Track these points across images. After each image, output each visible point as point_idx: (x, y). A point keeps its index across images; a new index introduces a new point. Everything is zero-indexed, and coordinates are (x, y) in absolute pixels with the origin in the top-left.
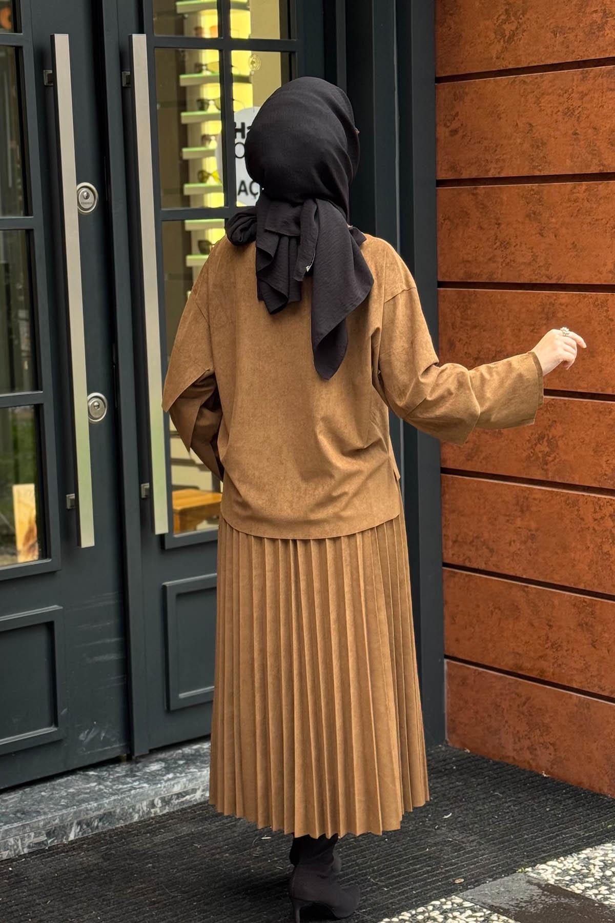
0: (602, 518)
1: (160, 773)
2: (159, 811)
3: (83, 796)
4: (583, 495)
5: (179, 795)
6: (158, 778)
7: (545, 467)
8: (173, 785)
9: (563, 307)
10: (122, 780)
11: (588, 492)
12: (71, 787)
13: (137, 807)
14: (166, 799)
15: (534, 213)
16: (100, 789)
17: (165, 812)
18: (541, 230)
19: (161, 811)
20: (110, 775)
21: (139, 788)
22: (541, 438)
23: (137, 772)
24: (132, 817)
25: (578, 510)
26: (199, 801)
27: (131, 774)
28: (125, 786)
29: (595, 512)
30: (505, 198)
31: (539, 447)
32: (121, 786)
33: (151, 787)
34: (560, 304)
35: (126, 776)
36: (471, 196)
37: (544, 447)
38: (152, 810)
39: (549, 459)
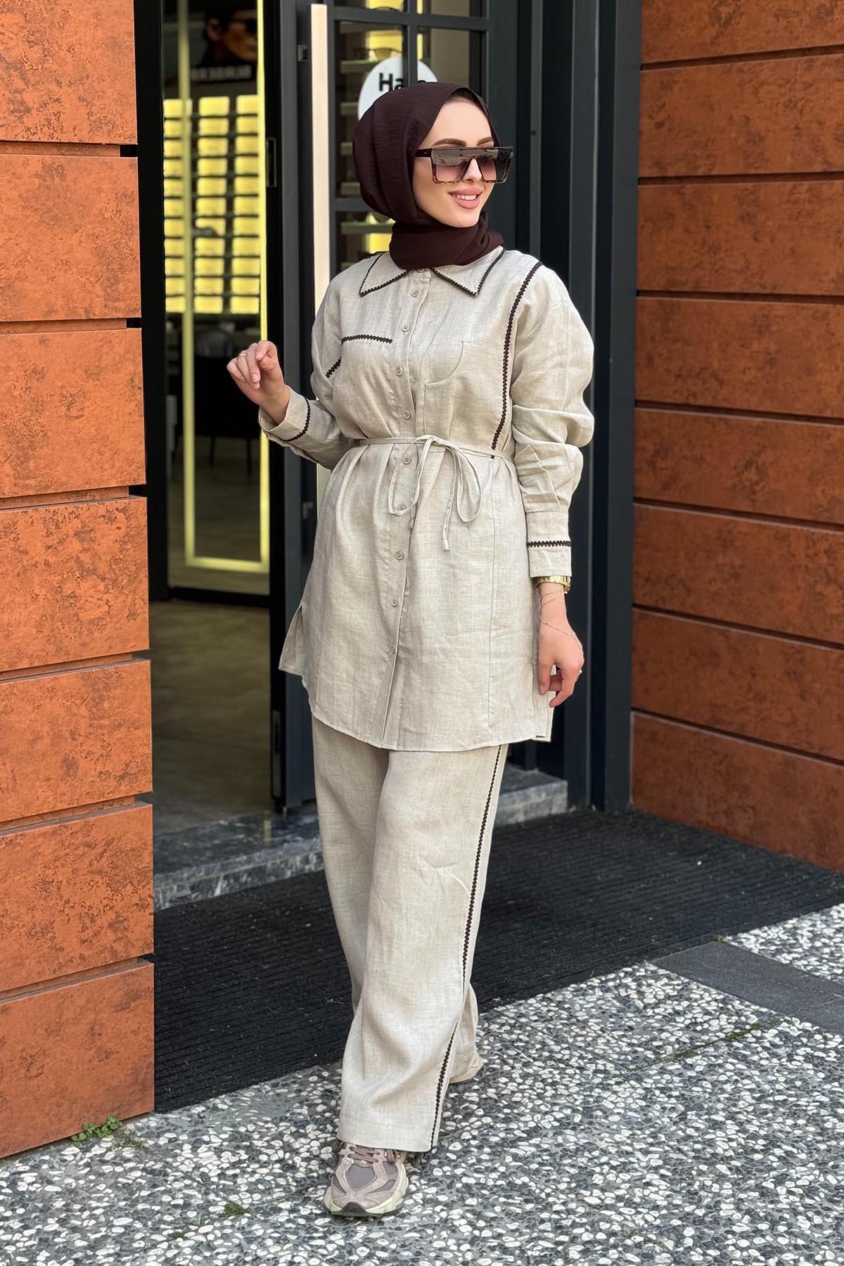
0: (816, 554)
2: (313, 868)
3: (230, 848)
4: (796, 529)
7: (753, 497)
11: (800, 525)
16: (248, 841)
18: (756, 234)
21: (293, 841)
22: (749, 465)
25: (789, 545)
29: (808, 548)
30: (715, 199)
31: (746, 475)
37: (752, 475)
39: (757, 488)
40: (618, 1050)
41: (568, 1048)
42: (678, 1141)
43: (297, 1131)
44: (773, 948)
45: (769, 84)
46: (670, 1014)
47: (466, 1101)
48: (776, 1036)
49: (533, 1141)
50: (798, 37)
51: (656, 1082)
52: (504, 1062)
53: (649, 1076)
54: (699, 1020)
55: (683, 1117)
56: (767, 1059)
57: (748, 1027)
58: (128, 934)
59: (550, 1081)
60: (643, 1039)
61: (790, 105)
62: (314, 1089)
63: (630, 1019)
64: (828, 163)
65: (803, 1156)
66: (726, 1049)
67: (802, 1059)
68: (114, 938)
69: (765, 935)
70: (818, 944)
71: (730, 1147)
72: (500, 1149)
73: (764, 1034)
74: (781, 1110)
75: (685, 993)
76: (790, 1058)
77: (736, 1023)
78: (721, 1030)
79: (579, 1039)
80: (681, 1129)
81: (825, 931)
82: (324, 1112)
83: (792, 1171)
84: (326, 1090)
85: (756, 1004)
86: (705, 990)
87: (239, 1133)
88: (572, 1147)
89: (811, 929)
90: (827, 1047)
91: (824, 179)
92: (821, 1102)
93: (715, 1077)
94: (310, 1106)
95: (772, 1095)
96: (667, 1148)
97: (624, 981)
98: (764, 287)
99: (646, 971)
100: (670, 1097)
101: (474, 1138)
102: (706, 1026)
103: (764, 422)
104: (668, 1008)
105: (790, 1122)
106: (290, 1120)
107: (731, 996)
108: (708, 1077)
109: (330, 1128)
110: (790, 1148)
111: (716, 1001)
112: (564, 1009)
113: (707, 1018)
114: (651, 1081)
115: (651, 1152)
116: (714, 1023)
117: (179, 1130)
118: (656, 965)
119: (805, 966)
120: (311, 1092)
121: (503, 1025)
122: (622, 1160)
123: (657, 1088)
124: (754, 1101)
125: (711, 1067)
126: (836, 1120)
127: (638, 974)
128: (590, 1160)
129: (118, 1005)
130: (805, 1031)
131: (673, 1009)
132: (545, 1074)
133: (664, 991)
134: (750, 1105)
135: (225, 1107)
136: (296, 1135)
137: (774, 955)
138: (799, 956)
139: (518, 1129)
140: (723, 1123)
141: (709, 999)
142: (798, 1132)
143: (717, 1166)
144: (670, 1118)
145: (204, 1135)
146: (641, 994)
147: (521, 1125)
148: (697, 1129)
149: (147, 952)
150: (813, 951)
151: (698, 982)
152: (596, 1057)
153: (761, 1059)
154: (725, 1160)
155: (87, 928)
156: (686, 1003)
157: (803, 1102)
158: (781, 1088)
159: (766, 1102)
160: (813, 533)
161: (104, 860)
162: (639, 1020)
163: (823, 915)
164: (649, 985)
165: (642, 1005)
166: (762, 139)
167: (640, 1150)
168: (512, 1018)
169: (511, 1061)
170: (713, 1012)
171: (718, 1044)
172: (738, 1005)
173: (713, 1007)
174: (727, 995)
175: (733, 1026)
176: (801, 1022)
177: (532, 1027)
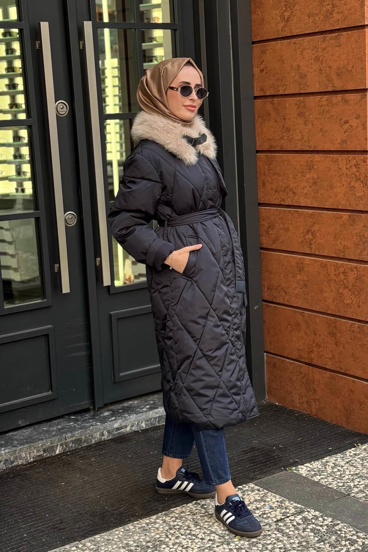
1: (108, 417)
2: (106, 438)
3: (65, 430)
4: (329, 261)
5: (118, 429)
6: (106, 420)
7: (311, 246)
8: (114, 423)
9: (317, 163)
10: (88, 421)
12: (60, 425)
13: (94, 436)
14: (110, 431)
15: (302, 113)
16: (74, 426)
17: (109, 438)
18: (305, 122)
19: (107, 438)
20: (82, 418)
21: (95, 425)
22: (308, 231)
23: (96, 416)
24: (91, 441)
26: (129, 432)
27: (93, 418)
28: (88, 424)
29: (335, 271)
30: (287, 105)
31: (307, 236)
32: (86, 424)
33: (102, 425)
34: (316, 161)
35: (89, 419)
36: (271, 104)
37: (310, 236)
38: (103, 438)
39: (313, 242)
41: (200, 529)
44: (313, 473)
45: (307, 49)
46: (253, 509)
48: (301, 519)
52: (167, 536)
54: (266, 512)
56: (293, 531)
57: (288, 515)
59: (186, 546)
61: (317, 59)
64: (334, 86)
66: (275, 526)
67: (310, 531)
69: (311, 466)
70: (335, 470)
73: (296, 519)
75: (264, 498)
76: (304, 530)
77: (284, 512)
78: (275, 517)
79: (206, 523)
81: (341, 463)
86: (274, 497)
89: (334, 462)
90: (324, 524)
91: (333, 94)
98: (309, 147)
99: (249, 487)
102: (269, 515)
103: (314, 212)
104: (254, 506)
107: (285, 499)
111: (278, 501)
112: (204, 508)
113: (270, 510)
116: (273, 513)
118: (255, 484)
119: (326, 482)
121: (173, 517)
127: (244, 489)
132: (184, 542)
133: (254, 497)
138: (324, 477)
141: (274, 501)
150: (332, 474)
152: (212, 532)
156: (262, 503)
158: (295, 546)
164: (248, 495)
166: (305, 76)
168: (178, 514)
169: (170, 536)
170: (274, 507)
171: (272, 524)
172: (287, 503)
173: (276, 504)
174: (283, 498)
175: (282, 515)
176: (315, 511)
177: (186, 518)
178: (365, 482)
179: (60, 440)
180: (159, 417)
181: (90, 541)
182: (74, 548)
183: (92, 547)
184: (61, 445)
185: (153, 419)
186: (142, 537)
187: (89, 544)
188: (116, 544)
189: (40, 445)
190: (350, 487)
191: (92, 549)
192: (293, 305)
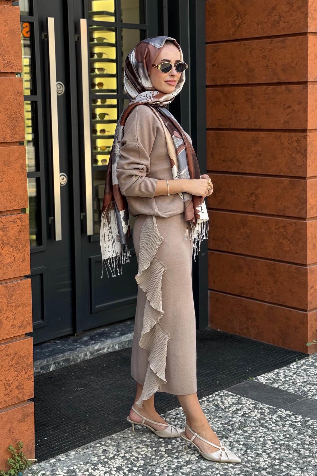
0: (279, 228)
2: (88, 358)
3: (56, 351)
4: (271, 218)
5: (97, 351)
6: (87, 343)
7: (254, 206)
8: (95, 346)
10: (72, 344)
11: (272, 217)
12: (49, 347)
13: (79, 356)
14: (92, 352)
15: (249, 99)
16: (62, 348)
17: (91, 358)
18: (252, 106)
19: (90, 358)
20: (66, 342)
21: (80, 347)
22: (252, 194)
23: (78, 340)
24: (77, 360)
25: (268, 225)
26: (105, 353)
27: (76, 342)
28: (74, 347)
29: (276, 225)
31: (251, 198)
32: (71, 347)
33: (85, 347)
34: (261, 137)
35: (73, 342)
36: (221, 92)
37: (253, 198)
38: (86, 357)
39: (256, 203)
40: (217, 426)
42: (245, 463)
43: (94, 468)
44: (271, 381)
45: (255, 49)
46: (235, 410)
47: (160, 451)
48: (277, 417)
49: (188, 466)
50: (266, 32)
51: (234, 439)
53: (231, 436)
54: (247, 412)
55: (246, 453)
56: (275, 427)
57: (266, 414)
58: (24, 390)
60: (226, 421)
61: (264, 57)
62: (99, 449)
63: (220, 413)
64: (279, 79)
65: (294, 466)
66: (259, 423)
67: (288, 426)
68: (18, 392)
69: (267, 376)
70: (287, 379)
71: (266, 464)
72: (176, 470)
73: (273, 417)
74: (283, 447)
75: (240, 401)
76: (284, 426)
77: (261, 413)
78: (256, 416)
80: (246, 458)
81: (289, 374)
82: (104, 459)
83: (291, 472)
84: (104, 450)
85: (267, 405)
86: (248, 400)
87: (70, 470)
88: (205, 468)
89: (284, 373)
90: (297, 420)
91: (278, 85)
92: (298, 443)
93: (256, 435)
94: (98, 457)
95: (278, 441)
96: (241, 466)
97: (216, 398)
98: (255, 126)
99: (224, 393)
100: (239, 444)
101: (165, 466)
102: (250, 414)
103: (257, 178)
104: (233, 408)
105: (287, 452)
106: (91, 463)
107: (257, 402)
108: (253, 436)
109: (107, 466)
110: (289, 463)
111: (252, 404)
113: (250, 411)
114: (232, 438)
115: (235, 468)
116: (252, 413)
117: (46, 470)
118: (227, 390)
119: (284, 388)
120: (98, 451)
121: (171, 418)
122: (225, 472)
123: (234, 441)
124: (272, 444)
125: (254, 431)
126: (304, 450)
127: (221, 395)
128: (212, 472)
129: (20, 420)
130: (287, 414)
131: (236, 408)
133: (231, 401)
134: (271, 446)
135: (64, 459)
136: (94, 469)
137: (271, 384)
138: (281, 384)
139: (182, 461)
140: (261, 454)
141: (249, 403)
142: (291, 456)
143: (262, 472)
144: (241, 453)
145: (56, 471)
146: (222, 402)
147: (184, 460)
148: (252, 457)
149: (31, 397)
150: (285, 382)
151: (244, 396)
153: (272, 427)
154: (265, 469)
155: (7, 389)
156: (241, 406)
157: (291, 443)
158: (282, 438)
159: (277, 444)
160: (278, 220)
161: (14, 361)
162: (224, 413)
163: (287, 367)
164: (225, 399)
165: (224, 407)
166: (253, 70)
167: (231, 467)
168: (174, 415)
170: (252, 409)
171: (255, 422)
172: (260, 405)
173: (251, 406)
174: (256, 401)
175: (260, 414)
176: (286, 411)
177: (182, 419)
178: (315, 388)
179: (54, 360)
180: (128, 341)
181: (109, 439)
182: (98, 445)
183: (113, 443)
184: (54, 363)
185: (124, 343)
186: (152, 435)
187: (109, 441)
188: (132, 440)
189: (39, 363)
190: (305, 392)
191: (114, 445)
192: (236, 252)
